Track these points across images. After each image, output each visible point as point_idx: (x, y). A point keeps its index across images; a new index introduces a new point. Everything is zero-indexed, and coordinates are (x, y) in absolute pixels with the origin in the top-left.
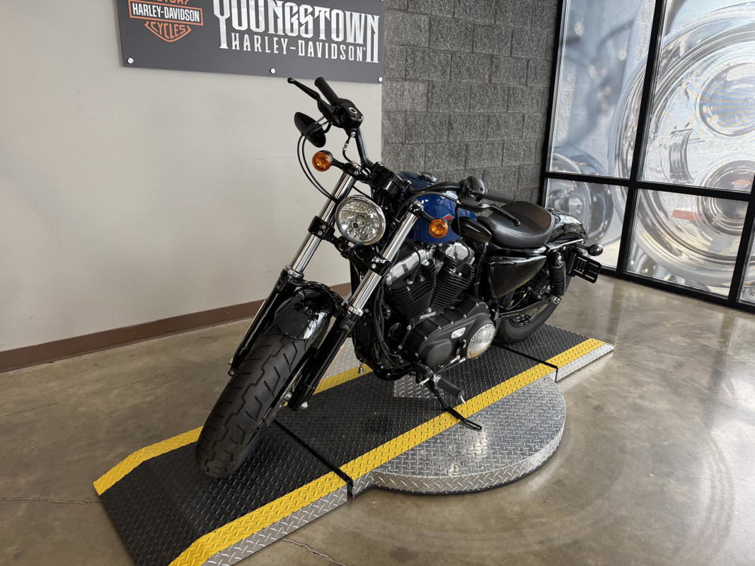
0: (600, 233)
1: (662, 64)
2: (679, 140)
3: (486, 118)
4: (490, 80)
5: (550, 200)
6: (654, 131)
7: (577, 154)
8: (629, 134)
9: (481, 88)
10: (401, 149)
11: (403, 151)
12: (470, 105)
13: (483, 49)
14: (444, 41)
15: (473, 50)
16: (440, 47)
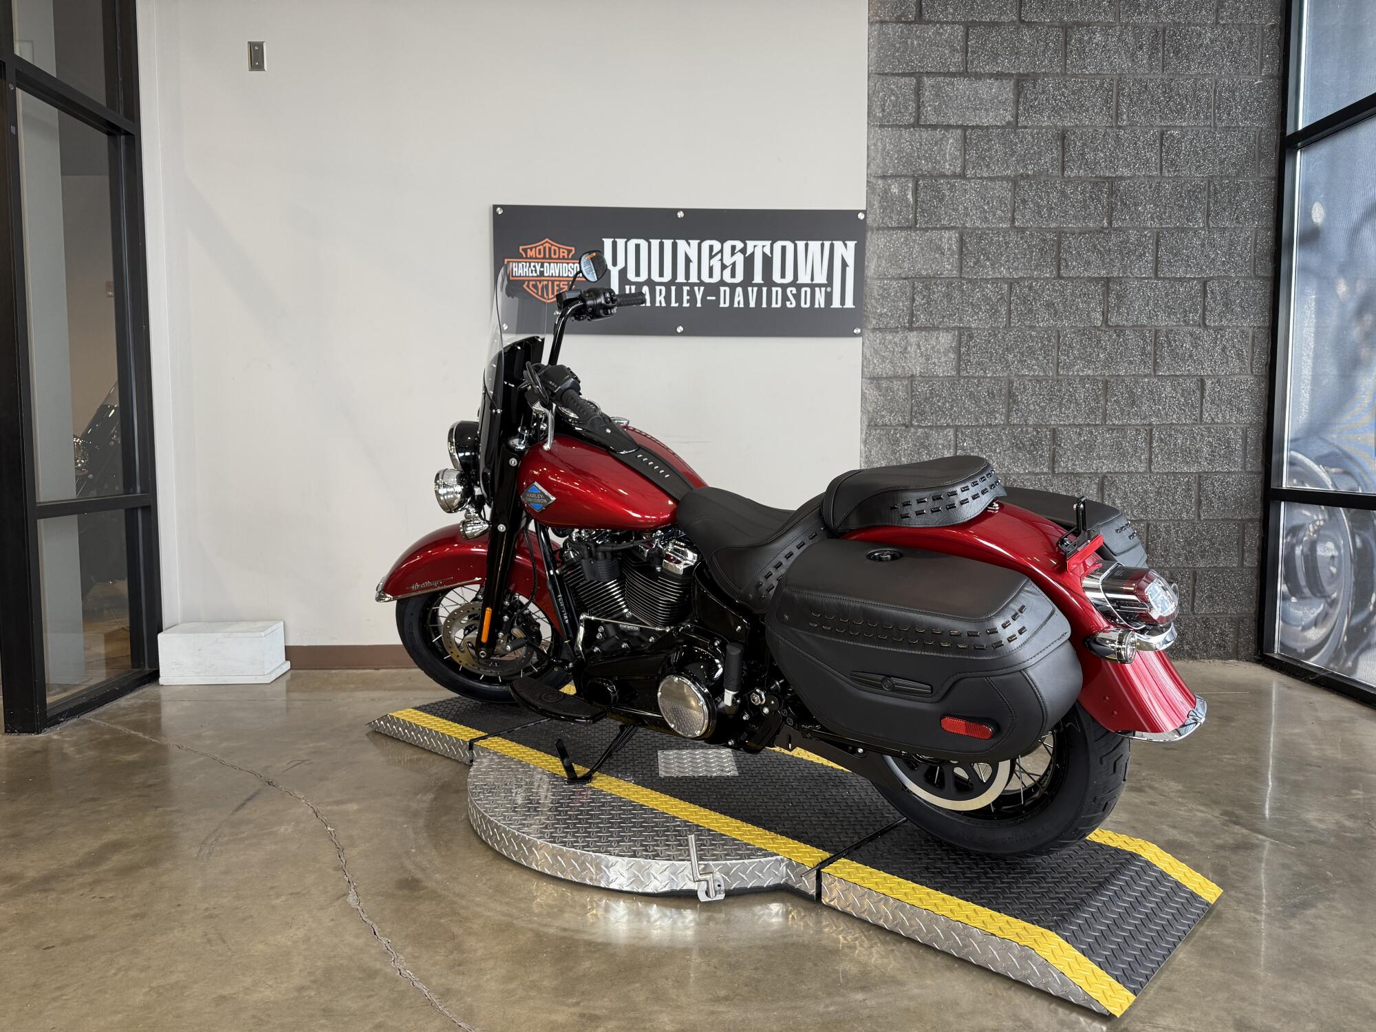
0: (1371, 616)
3: (1100, 385)
4: (1105, 321)
5: (1287, 544)
7: (1325, 451)
9: (1084, 334)
10: (901, 436)
11: (905, 437)
12: (1058, 363)
13: (1083, 270)
14: (992, 265)
15: (1059, 273)
16: (983, 275)
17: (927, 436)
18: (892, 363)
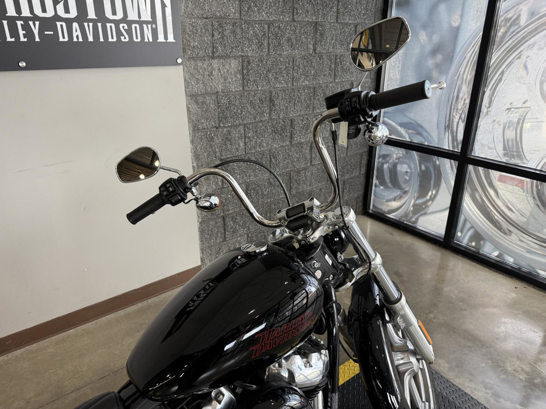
0: (428, 201)
1: (500, 34)
2: (514, 117)
3: (312, 90)
4: (315, 50)
5: (379, 162)
6: (487, 105)
7: (406, 120)
8: (460, 106)
9: (305, 59)
10: (214, 134)
11: (217, 135)
12: (293, 78)
13: (305, 16)
14: (258, 10)
15: (293, 18)
16: (253, 17)
17: (229, 133)
18: (204, 84)
